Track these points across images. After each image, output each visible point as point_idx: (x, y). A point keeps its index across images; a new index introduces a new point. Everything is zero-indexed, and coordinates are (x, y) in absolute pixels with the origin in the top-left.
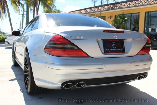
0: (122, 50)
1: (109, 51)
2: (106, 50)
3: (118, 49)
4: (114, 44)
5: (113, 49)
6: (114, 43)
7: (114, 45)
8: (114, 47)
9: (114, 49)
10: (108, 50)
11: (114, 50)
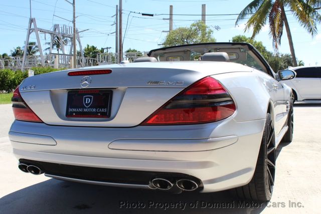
0: (103, 110)
1: (75, 112)
2: (70, 110)
3: (94, 110)
4: (87, 99)
5: (83, 110)
6: (87, 97)
7: (88, 101)
8: (86, 104)
9: (85, 108)
10: (74, 110)
11: (85, 110)
